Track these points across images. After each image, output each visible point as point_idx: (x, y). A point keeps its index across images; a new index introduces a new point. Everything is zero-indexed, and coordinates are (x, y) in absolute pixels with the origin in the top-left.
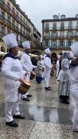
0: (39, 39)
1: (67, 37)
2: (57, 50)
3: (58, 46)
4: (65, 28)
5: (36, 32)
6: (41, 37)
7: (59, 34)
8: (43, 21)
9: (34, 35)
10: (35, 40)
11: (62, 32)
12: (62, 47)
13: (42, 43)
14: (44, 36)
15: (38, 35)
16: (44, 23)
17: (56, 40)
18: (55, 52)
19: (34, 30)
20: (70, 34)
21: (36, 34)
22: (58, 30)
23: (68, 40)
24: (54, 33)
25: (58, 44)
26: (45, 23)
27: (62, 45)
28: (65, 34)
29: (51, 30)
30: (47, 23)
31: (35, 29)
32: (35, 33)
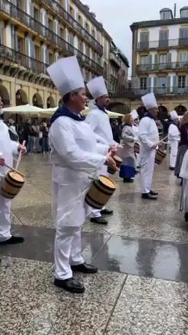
0: (124, 74)
2: (170, 98)
3: (171, 90)
5: (115, 54)
6: (128, 66)
8: (135, 27)
9: (112, 62)
10: (114, 75)
11: (183, 53)
12: (181, 90)
13: (130, 84)
14: (138, 64)
15: (122, 63)
16: (135, 32)
17: (166, 73)
18: (163, 105)
19: (111, 51)
21: (116, 60)
22: (172, 48)
24: (161, 56)
25: (172, 85)
26: (140, 31)
27: (183, 87)
29: (153, 49)
30: (145, 31)
31: (113, 48)
32: (113, 57)
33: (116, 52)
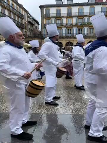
0: (36, 27)
1: (77, 24)
2: (63, 38)
3: (64, 35)
4: (73, 15)
5: (31, 19)
6: (39, 24)
7: (65, 21)
8: (41, 7)
9: (29, 22)
10: (31, 28)
11: (69, 19)
12: (69, 35)
13: (40, 32)
14: (44, 23)
15: (35, 23)
16: (42, 9)
17: (61, 28)
18: (60, 41)
19: (28, 17)
20: (80, 21)
21: (32, 21)
22: (63, 17)
23: (78, 27)
24: (58, 20)
25: (64, 32)
26: (45, 9)
27: (70, 33)
28: (74, 20)
29: (53, 17)
30: (48, 9)
31: (29, 16)
32: (29, 20)
33: (32, 18)
